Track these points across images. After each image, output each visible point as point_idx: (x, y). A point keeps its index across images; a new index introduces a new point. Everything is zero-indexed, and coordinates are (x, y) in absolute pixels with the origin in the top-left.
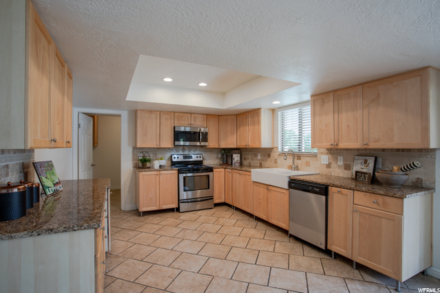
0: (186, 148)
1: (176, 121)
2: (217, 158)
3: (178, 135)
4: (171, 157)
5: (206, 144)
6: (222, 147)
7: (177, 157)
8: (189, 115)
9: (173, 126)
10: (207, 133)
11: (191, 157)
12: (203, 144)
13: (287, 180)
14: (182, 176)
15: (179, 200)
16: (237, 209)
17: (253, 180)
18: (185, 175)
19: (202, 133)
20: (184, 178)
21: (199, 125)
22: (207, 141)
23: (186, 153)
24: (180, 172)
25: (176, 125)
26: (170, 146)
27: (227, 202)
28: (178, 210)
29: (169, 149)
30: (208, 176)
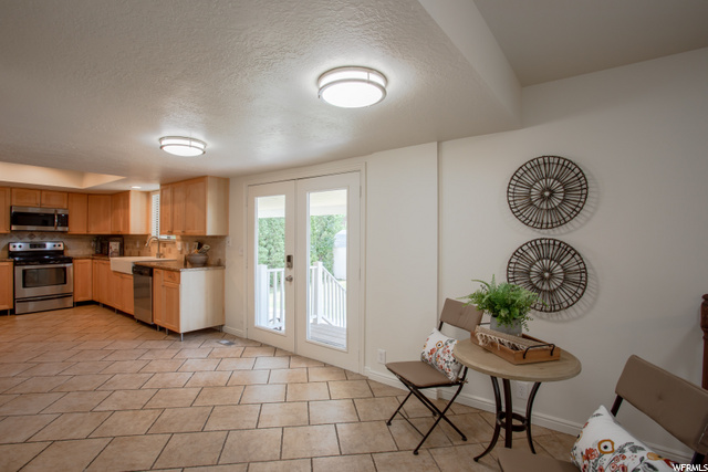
0: (37, 234)
1: (14, 199)
2: (89, 247)
3: (17, 218)
4: (9, 245)
5: (67, 229)
6: (92, 233)
7: (19, 246)
8: (38, 193)
9: (9, 204)
10: (67, 216)
11: (45, 246)
12: (60, 229)
13: (131, 266)
14: (19, 270)
15: (14, 299)
16: (105, 306)
17: (112, 269)
18: (25, 267)
19: (59, 216)
20: (24, 272)
21: (55, 206)
22: (67, 226)
23: (37, 240)
24: (15, 263)
25: (14, 203)
26: (5, 231)
27: (96, 299)
28: (13, 312)
29: (5, 234)
30: (65, 269)
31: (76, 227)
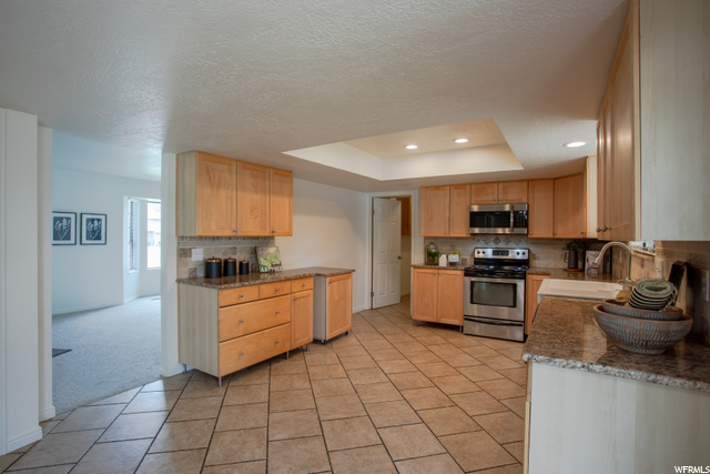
0: (502, 239)
1: (474, 196)
3: (476, 219)
4: (474, 251)
5: (524, 230)
7: (483, 252)
8: (495, 186)
9: (469, 204)
11: (507, 253)
12: (517, 230)
15: (463, 316)
18: (473, 279)
19: (516, 212)
20: (472, 283)
21: (514, 201)
22: (527, 227)
24: (468, 274)
25: (474, 201)
26: (465, 235)
28: (462, 329)
30: (515, 286)
31: (539, 228)
